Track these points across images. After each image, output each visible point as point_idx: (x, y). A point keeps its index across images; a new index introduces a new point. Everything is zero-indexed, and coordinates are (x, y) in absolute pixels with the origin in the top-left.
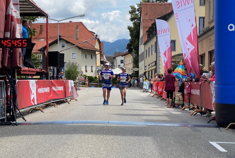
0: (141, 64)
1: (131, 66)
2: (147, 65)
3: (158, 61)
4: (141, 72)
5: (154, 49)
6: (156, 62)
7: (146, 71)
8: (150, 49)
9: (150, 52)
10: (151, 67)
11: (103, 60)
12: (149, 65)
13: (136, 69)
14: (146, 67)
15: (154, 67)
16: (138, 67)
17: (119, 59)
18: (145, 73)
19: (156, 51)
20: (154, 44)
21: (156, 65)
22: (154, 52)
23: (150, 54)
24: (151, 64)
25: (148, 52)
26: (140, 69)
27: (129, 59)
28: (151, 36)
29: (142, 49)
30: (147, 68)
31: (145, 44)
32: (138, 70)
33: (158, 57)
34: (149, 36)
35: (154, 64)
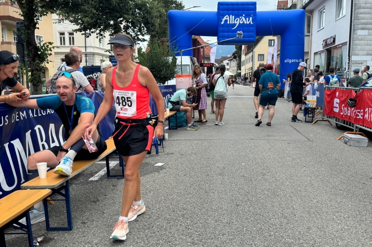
0: (243, 68)
2: (247, 69)
4: (243, 74)
5: (251, 59)
6: (252, 68)
10: (249, 71)
13: (239, 71)
15: (251, 71)
16: (240, 69)
18: (245, 74)
20: (251, 56)
22: (251, 61)
23: (249, 62)
24: (249, 68)
25: (247, 61)
26: (242, 71)
27: (234, 63)
28: (250, 50)
29: (243, 58)
30: (246, 71)
31: (246, 55)
33: (253, 65)
34: (248, 50)
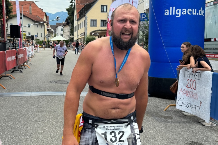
0: (75, 33)
1: (69, 34)
2: (79, 34)
3: (86, 33)
4: (75, 39)
5: (83, 25)
7: (79, 38)
8: (81, 24)
9: (81, 26)
10: (82, 36)
11: (48, 28)
12: (80, 35)
13: (72, 36)
14: (78, 35)
15: (83, 36)
17: (60, 28)
19: (85, 26)
20: (83, 21)
21: (84, 35)
23: (81, 27)
24: (81, 34)
25: (79, 26)
26: (74, 36)
27: (67, 29)
28: (82, 16)
29: (76, 23)
31: (78, 20)
32: (73, 37)
33: (86, 30)
35: (83, 34)
